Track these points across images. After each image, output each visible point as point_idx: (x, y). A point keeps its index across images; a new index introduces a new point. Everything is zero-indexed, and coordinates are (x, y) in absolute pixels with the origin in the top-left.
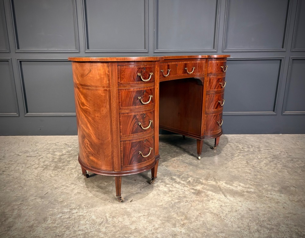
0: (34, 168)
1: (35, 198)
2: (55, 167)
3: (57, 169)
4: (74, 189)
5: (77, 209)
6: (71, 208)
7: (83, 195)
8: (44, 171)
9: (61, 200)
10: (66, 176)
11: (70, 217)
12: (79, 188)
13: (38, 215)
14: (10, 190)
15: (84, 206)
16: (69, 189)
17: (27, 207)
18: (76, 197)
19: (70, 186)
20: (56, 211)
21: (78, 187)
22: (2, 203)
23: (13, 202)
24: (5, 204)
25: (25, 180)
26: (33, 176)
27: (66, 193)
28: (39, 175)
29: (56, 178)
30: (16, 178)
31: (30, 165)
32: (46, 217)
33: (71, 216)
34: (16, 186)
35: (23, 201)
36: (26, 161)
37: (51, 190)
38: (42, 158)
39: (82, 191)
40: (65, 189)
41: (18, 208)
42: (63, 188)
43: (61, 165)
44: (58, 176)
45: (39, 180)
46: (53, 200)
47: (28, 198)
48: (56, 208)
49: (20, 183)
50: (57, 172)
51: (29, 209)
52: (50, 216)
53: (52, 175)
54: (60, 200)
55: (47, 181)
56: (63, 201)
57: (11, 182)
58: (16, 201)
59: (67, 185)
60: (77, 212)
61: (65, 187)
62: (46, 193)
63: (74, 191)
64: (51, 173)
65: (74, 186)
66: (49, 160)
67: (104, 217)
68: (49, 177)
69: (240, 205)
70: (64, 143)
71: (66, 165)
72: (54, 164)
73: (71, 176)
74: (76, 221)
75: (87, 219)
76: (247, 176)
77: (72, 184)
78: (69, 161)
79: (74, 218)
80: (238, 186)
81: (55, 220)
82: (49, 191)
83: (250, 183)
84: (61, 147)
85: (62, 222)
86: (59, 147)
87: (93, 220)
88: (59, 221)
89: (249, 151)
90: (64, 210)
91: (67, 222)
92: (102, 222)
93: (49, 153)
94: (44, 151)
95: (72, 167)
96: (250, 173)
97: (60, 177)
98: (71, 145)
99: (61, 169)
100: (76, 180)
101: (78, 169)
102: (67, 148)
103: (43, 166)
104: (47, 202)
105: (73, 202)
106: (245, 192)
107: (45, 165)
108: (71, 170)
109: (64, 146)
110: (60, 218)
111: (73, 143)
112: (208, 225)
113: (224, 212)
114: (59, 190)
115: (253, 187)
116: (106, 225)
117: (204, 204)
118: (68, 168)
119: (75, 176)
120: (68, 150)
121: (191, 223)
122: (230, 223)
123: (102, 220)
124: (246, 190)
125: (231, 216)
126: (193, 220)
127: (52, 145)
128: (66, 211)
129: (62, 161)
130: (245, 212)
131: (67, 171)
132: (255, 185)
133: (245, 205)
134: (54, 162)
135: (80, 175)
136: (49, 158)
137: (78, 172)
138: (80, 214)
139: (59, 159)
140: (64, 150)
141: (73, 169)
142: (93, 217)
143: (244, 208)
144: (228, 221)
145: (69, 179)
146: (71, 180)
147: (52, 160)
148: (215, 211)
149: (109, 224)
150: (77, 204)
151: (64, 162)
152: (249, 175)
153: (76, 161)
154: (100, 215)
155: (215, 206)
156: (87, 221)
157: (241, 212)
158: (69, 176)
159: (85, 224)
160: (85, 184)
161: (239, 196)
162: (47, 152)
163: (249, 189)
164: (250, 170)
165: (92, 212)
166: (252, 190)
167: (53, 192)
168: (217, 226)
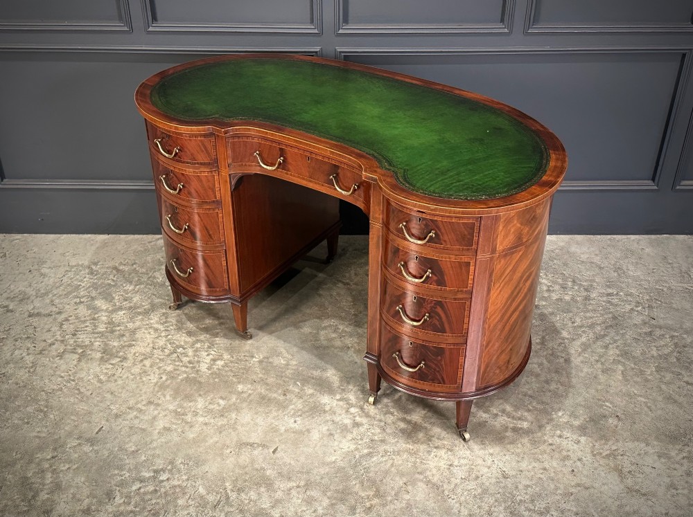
0: (55, 353)
1: (79, 441)
2: (104, 353)
3: (109, 359)
4: (154, 418)
5: (169, 470)
6: (155, 468)
7: (175, 434)
8: (81, 364)
9: (133, 449)
10: (133, 380)
11: (156, 490)
12: (166, 415)
13: (94, 484)
14: (20, 419)
15: (182, 463)
16: (146, 418)
17: (67, 466)
18: (163, 440)
19: (145, 411)
20: (128, 475)
21: (164, 413)
22: (14, 454)
23: (37, 454)
24: (21, 458)
25: (44, 391)
26: (60, 379)
27: (141, 429)
28: (72, 378)
29: (112, 386)
30: (25, 386)
31: (43, 344)
32: (111, 491)
33: (158, 489)
34: (30, 409)
35: (55, 449)
36: (31, 331)
37: (107, 421)
38: (67, 320)
39: (173, 423)
40: (136, 417)
41: (51, 467)
42: (131, 416)
43: (116, 344)
44: (116, 381)
45: (76, 392)
46: (116, 449)
47: (65, 443)
48: (125, 469)
49: (36, 401)
50: (111, 366)
51: (74, 470)
52: (118, 488)
53: (102, 377)
54: (131, 447)
55: (93, 395)
56: (137, 451)
57: (16, 397)
58: (40, 448)
59: (139, 406)
60: (168, 479)
61: (135, 413)
62: (100, 430)
63: (156, 423)
64: (98, 369)
65: (154, 410)
66: (86, 326)
67: (221, 490)
68: (95, 381)
69: (489, 462)
70: (111, 264)
71: (127, 343)
72: (99, 341)
73: (144, 379)
74: (169, 499)
75: (189, 495)
76: (528, 383)
77: (150, 403)
78: (134, 332)
79: (165, 492)
80: (500, 414)
81: (128, 497)
82: (103, 423)
83: (529, 404)
84: (106, 282)
85: (143, 500)
86: (100, 278)
87: (202, 497)
88: (137, 498)
89: (561, 299)
90: (142, 474)
91: (154, 501)
92: (219, 502)
93: (81, 302)
94: (67, 295)
95: (142, 350)
96: (537, 376)
97: (120, 382)
98: (130, 274)
99: (119, 359)
100: (158, 392)
101: (158, 358)
102: (122, 285)
103: (75, 349)
104: (106, 453)
105: (157, 453)
106: (509, 430)
107: (79, 346)
108: (142, 361)
109: (111, 277)
110: (137, 493)
111: (135, 266)
112: (415, 510)
113: (452, 479)
114: (123, 420)
115: (529, 418)
116: (226, 509)
117: (418, 460)
118: (135, 354)
119: (154, 378)
120: (126, 292)
121: (384, 505)
122: (457, 505)
123: (219, 498)
124: (512, 425)
125: (463, 490)
126: (389, 498)
127: (81, 271)
128: (147, 475)
129: (115, 331)
130: (494, 480)
131: (134, 364)
132: (536, 409)
133: (499, 464)
134: (97, 333)
135: (164, 378)
136: (85, 321)
137: (159, 368)
138: (176, 483)
139: (109, 323)
140: (115, 292)
141: (146, 359)
142: (202, 490)
143: (493, 472)
144: (454, 501)
145: (141, 390)
146: (145, 393)
147: (93, 329)
148: (435, 480)
149: (232, 506)
150: (168, 459)
151: (123, 335)
152: (534, 380)
153: (149, 333)
154: (213, 486)
155: (440, 465)
156: (189, 499)
157: (484, 481)
158: (140, 380)
159: (188, 507)
160: (177, 403)
161: (493, 441)
162: (75, 300)
163: (519, 422)
164: (541, 365)
165: (197, 478)
166: (525, 425)
167: (113, 425)
168: (431, 512)
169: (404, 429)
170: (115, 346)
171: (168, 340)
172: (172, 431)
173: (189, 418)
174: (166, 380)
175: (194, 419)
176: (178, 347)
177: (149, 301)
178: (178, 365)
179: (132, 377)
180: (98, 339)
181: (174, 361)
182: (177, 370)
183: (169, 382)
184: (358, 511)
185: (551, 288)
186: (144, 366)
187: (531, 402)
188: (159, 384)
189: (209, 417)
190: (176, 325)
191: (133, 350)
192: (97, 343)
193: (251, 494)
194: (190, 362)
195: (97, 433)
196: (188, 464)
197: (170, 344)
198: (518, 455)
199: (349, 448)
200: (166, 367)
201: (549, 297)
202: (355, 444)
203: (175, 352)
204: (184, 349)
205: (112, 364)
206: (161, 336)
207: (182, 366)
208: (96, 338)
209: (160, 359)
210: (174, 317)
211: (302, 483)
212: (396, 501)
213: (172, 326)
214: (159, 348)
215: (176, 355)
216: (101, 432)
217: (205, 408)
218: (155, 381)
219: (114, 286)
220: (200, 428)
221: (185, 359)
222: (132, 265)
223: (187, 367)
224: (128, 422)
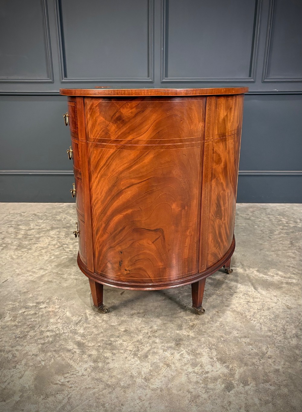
2: (18, 246)
3: (21, 249)
4: (43, 276)
5: (47, 302)
6: (37, 301)
7: (55, 284)
8: (3, 251)
9: (25, 291)
10: (33, 258)
11: (36, 314)
12: (50, 275)
15: (57, 299)
16: (37, 276)
18: (46, 287)
19: (37, 272)
20: (18, 304)
27: (33, 281)
29: (19, 261)
32: (4, 313)
33: (37, 312)
37: (12, 277)
39: (55, 279)
40: (31, 275)
42: (28, 275)
43: (26, 243)
44: (22, 258)
46: (14, 291)
48: (17, 301)
50: (21, 252)
52: (9, 312)
53: (14, 257)
54: (24, 290)
55: (6, 265)
56: (27, 292)
59: (34, 270)
60: (45, 307)
61: (30, 273)
63: (43, 278)
64: (13, 253)
65: (43, 272)
66: (11, 236)
67: (82, 314)
68: (10, 259)
69: (275, 301)
70: (32, 213)
71: (33, 243)
72: (17, 242)
73: (40, 258)
74: (44, 318)
75: (59, 317)
76: (289, 261)
77: (41, 269)
78: (39, 238)
79: (42, 315)
80: (275, 275)
81: (15, 317)
82: (9, 277)
83: (293, 271)
84: (28, 219)
85: (25, 319)
86: (25, 218)
87: (68, 318)
88: (21, 318)
89: (296, 227)
90: (28, 304)
91: (32, 320)
92: (80, 321)
93: (11, 226)
94: (4, 224)
95: (42, 245)
96: (294, 258)
97: (25, 259)
98: (42, 216)
99: (27, 249)
100: (47, 264)
101: (51, 249)
102: (37, 220)
103: (2, 245)
104: (6, 293)
105: (41, 293)
106: (284, 284)
107: (4, 243)
108: (40, 250)
109: (32, 217)
110: (22, 315)
111: (45, 214)
112: (227, 328)
113: (251, 310)
114: (22, 277)
115: (295, 277)
116: (85, 325)
117: (224, 299)
118: (37, 247)
119: (46, 258)
120: (38, 223)
121: (203, 324)
122: (258, 324)
123: (80, 319)
124: (285, 281)
125: (260, 315)
126: (207, 320)
127: (15, 215)
128: (31, 305)
129: (28, 238)
130: (281, 310)
131: (35, 251)
132: (299, 273)
133: (283, 301)
134: (17, 238)
135: (53, 257)
136: (11, 234)
137: (50, 253)
138: (50, 309)
139: (25, 234)
140: (32, 223)
141: (43, 249)
142: (68, 314)
143: (280, 305)
144: (256, 322)
145: (37, 263)
146: (39, 264)
147: (15, 237)
148: (239, 309)
149: (89, 324)
150: (47, 296)
151: (31, 240)
152: (292, 260)
153: (48, 239)
154: (77, 312)
155: (240, 301)
156: (58, 319)
157: (275, 310)
158: (37, 259)
159: (57, 323)
160: (59, 269)
161: (274, 289)
162: (8, 226)
163: (290, 279)
164: (294, 253)
165: (66, 307)
166: (294, 281)
167: (15, 279)
168: (239, 329)
169: (212, 283)
170: (26, 244)
171: (59, 242)
172: (53, 282)
173: (65, 276)
174: (54, 258)
175: (69, 277)
176: (64, 244)
177: (51, 226)
178: (63, 252)
179: (33, 257)
180: (17, 241)
181: (61, 250)
182: (62, 254)
183: (55, 259)
184: (184, 327)
185: (288, 222)
186: (41, 252)
187: (294, 270)
188: (49, 260)
189: (78, 276)
190: (65, 236)
191: (36, 246)
192: (16, 242)
193: (104, 317)
194: (70, 251)
195: (3, 282)
196: (61, 300)
197: (59, 243)
198: (294, 296)
199: (174, 292)
200: (54, 253)
201: (289, 225)
202: (178, 290)
203: (62, 246)
204: (67, 245)
205: (22, 251)
206: (54, 240)
207: (65, 253)
208: (15, 240)
209: (52, 250)
210: (64, 232)
211: (142, 311)
212: (212, 322)
213: (62, 236)
214: (52, 245)
215: (62, 248)
216: (6, 282)
217: (77, 272)
218: (47, 259)
219: (32, 220)
220: (72, 281)
221: (67, 250)
222: (44, 213)
223: (68, 253)
224: (24, 278)
